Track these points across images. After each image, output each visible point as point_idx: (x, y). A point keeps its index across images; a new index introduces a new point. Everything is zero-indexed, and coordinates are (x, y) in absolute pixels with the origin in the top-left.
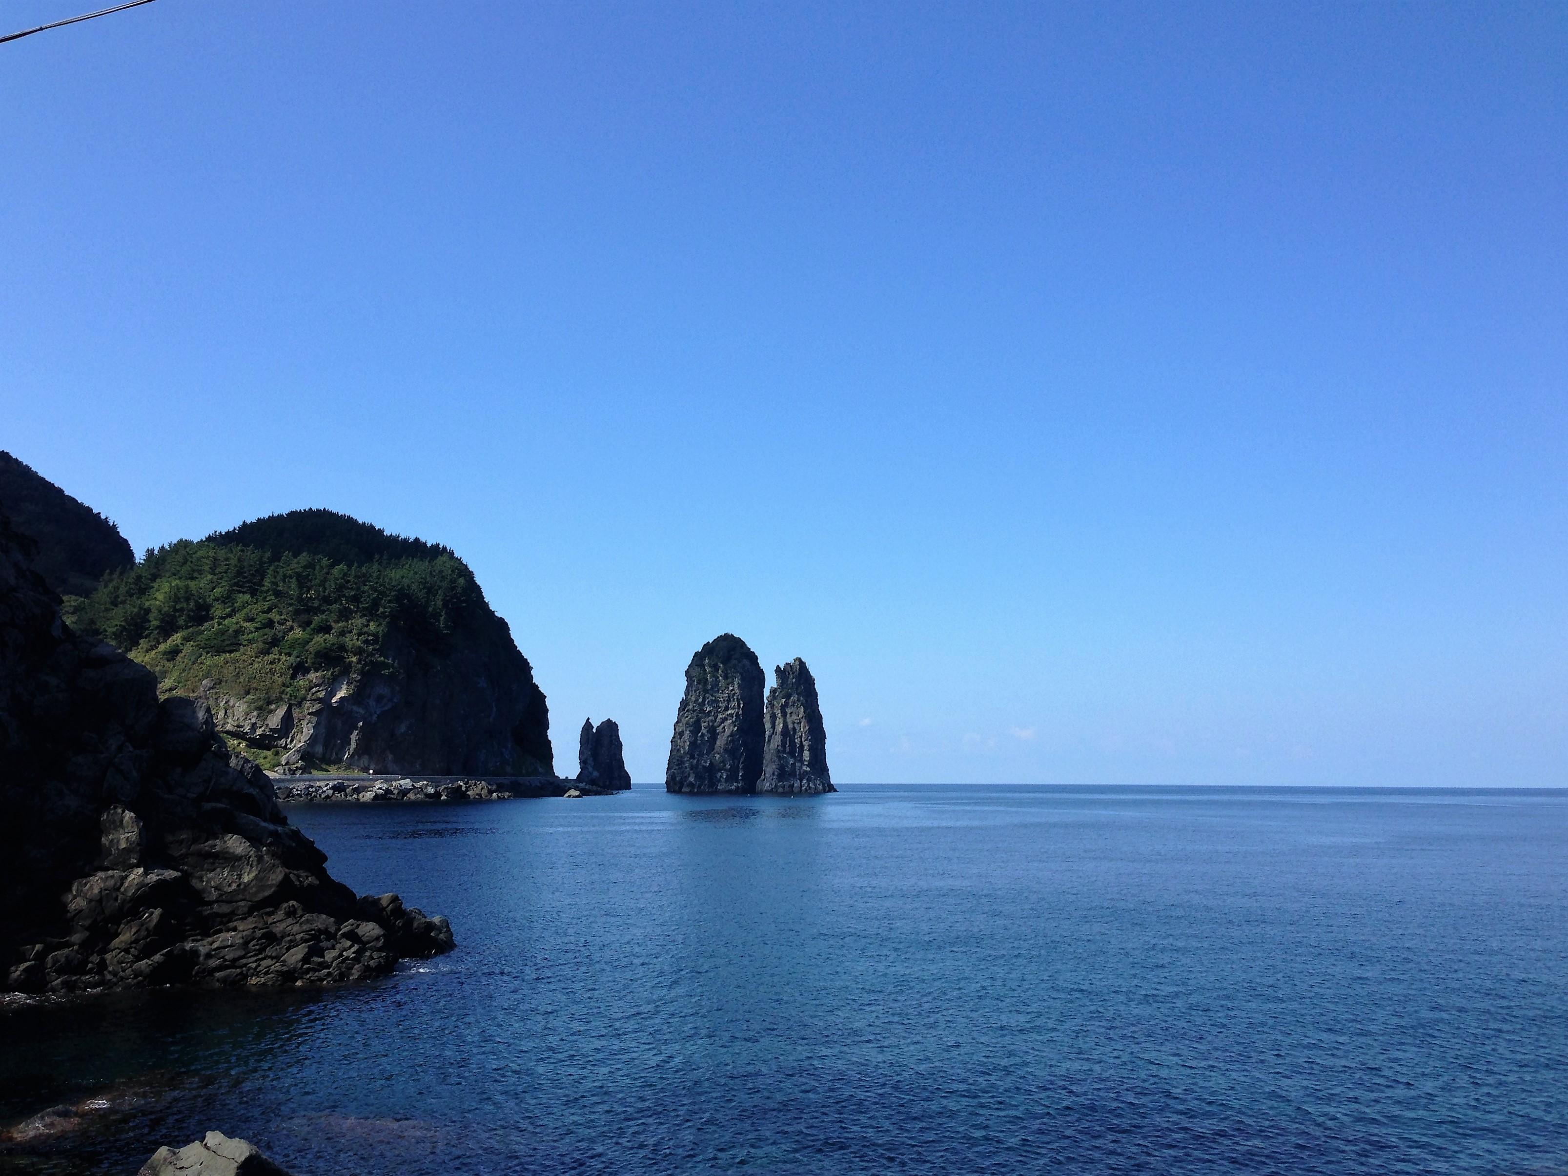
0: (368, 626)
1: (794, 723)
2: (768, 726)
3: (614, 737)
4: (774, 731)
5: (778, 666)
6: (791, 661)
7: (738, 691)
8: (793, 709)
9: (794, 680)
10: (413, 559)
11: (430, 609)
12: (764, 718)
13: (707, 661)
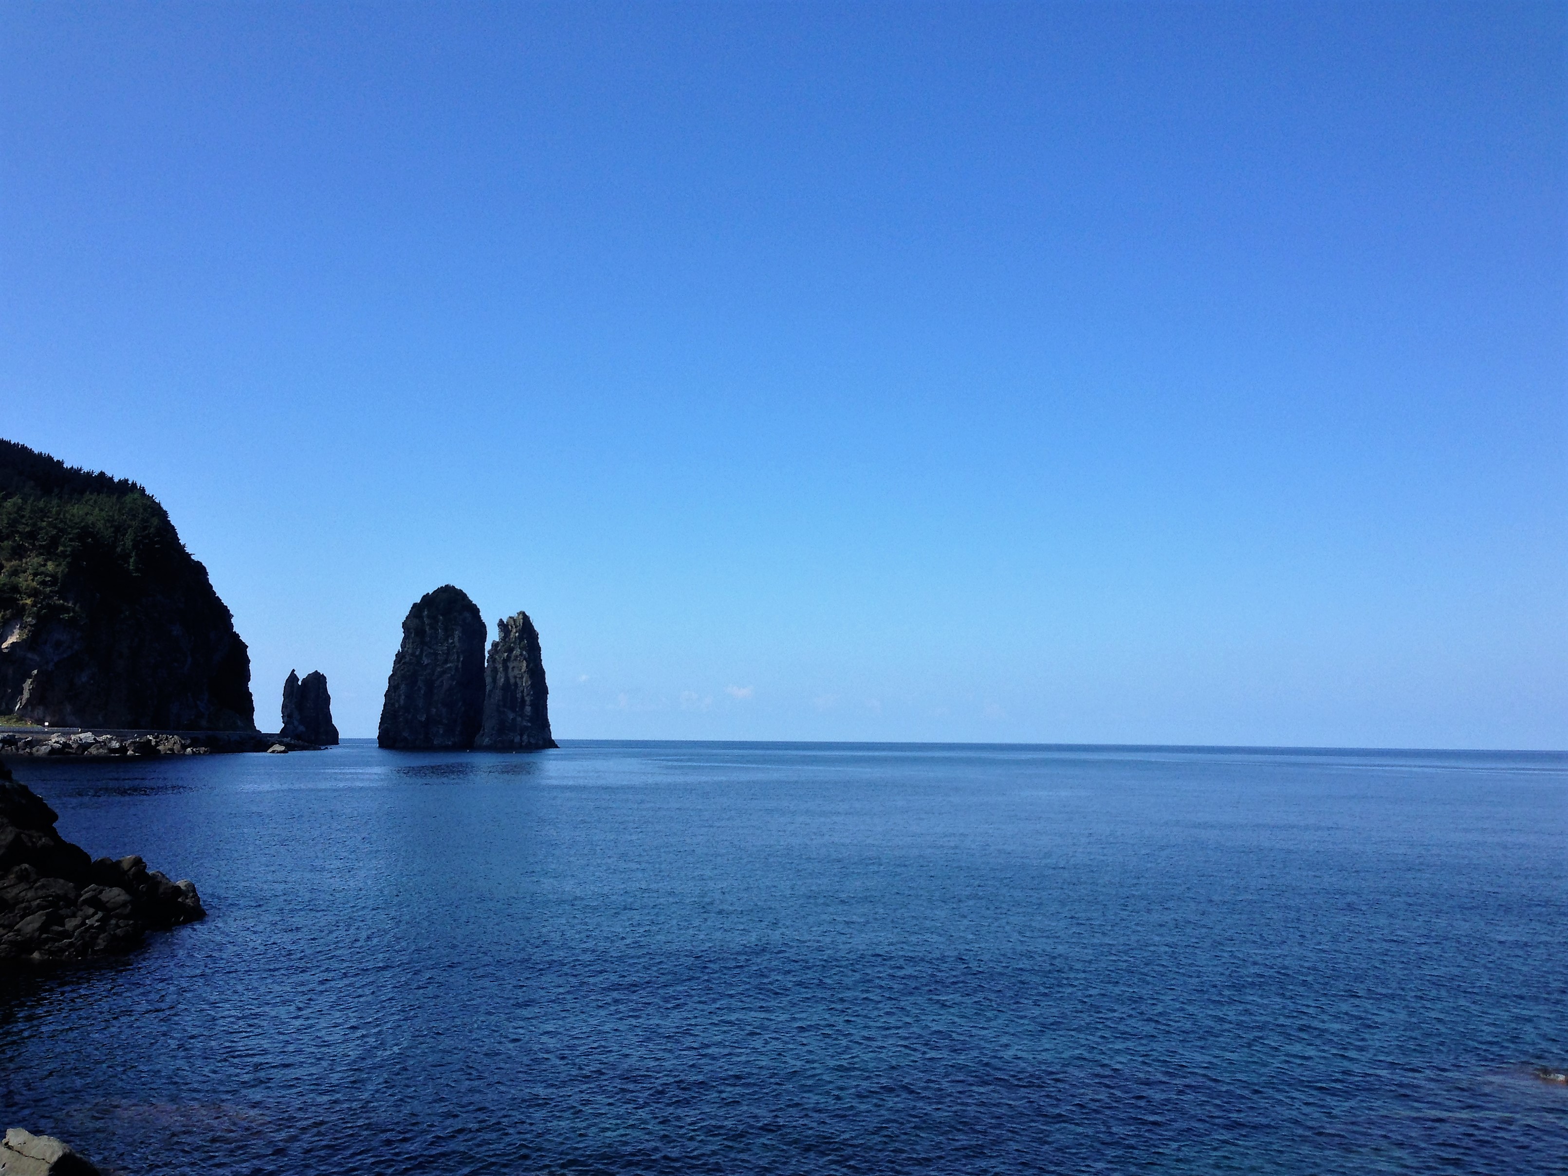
0: (45, 565)
1: (515, 677)
2: (488, 680)
3: (322, 690)
4: (494, 685)
5: (501, 620)
6: (514, 614)
7: (457, 644)
8: (515, 664)
9: (517, 634)
10: (98, 494)
11: (119, 550)
12: (485, 672)
13: (426, 612)
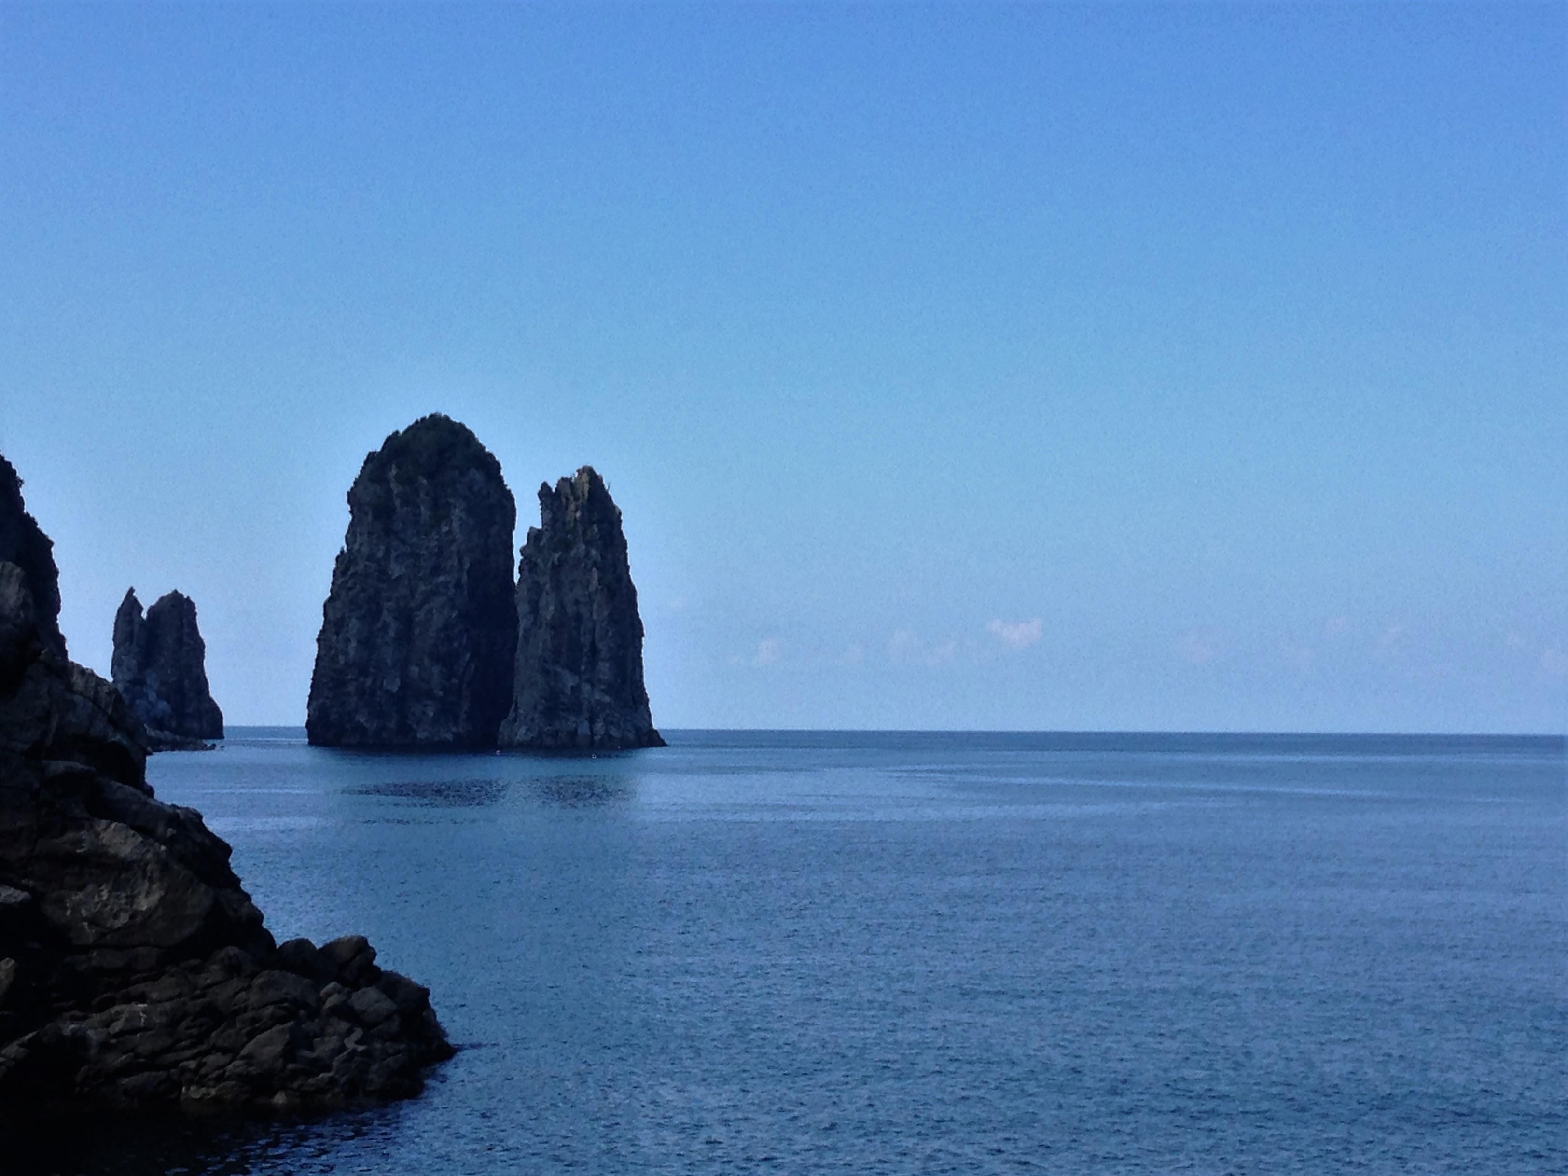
1: (577, 602)
2: (523, 608)
3: (186, 630)
4: (535, 619)
5: (545, 485)
6: (571, 472)
7: (458, 536)
8: (576, 574)
9: (578, 515)
12: (513, 594)
13: (394, 472)
